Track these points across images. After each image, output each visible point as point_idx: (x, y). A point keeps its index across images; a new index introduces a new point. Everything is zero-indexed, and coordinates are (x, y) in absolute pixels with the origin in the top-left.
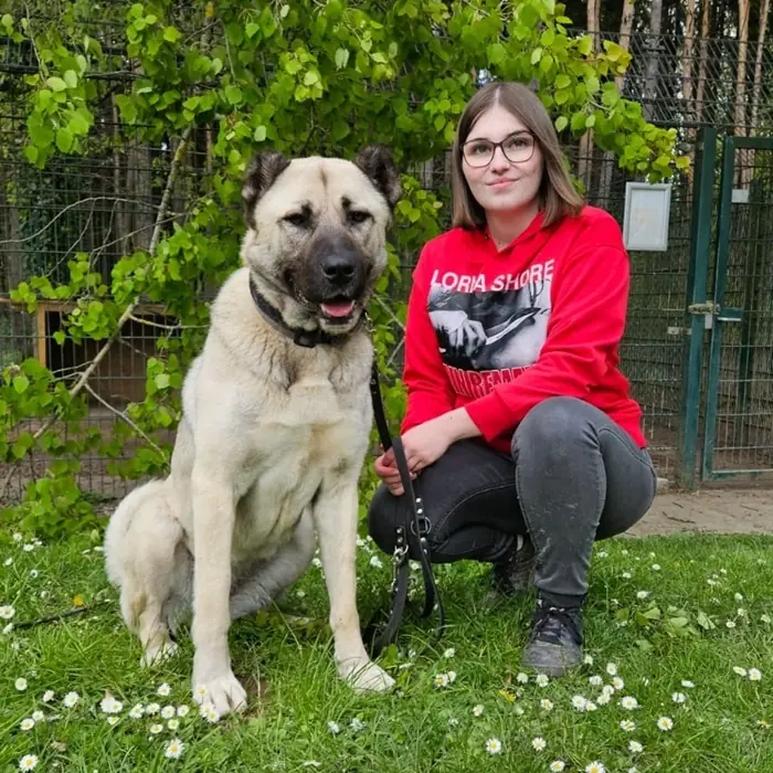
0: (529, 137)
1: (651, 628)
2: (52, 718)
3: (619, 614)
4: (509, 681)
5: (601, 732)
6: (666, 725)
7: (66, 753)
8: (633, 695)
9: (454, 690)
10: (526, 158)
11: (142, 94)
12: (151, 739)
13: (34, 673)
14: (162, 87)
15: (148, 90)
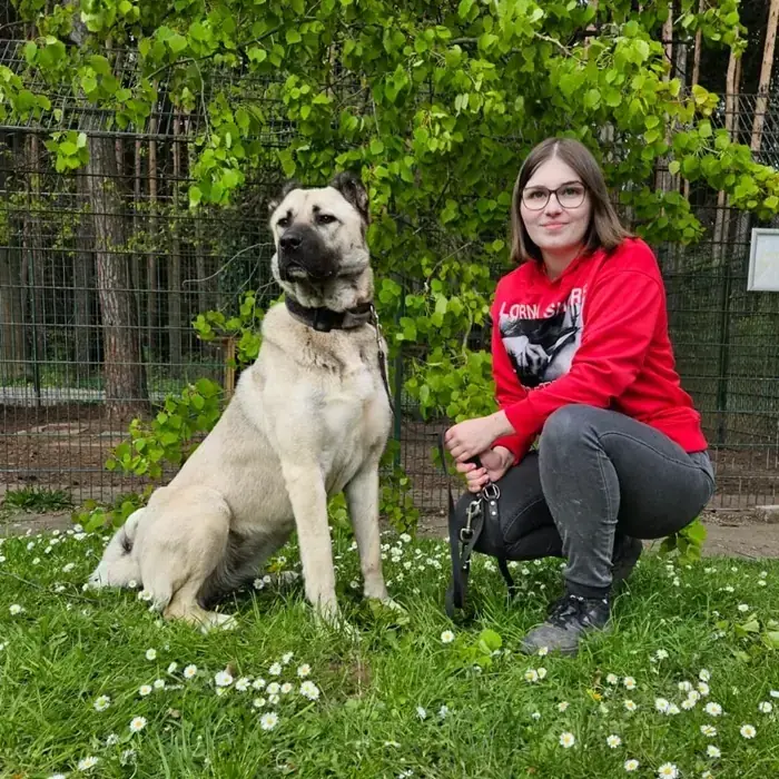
0: (581, 187)
1: (750, 641)
2: (173, 687)
3: (718, 625)
4: (598, 681)
5: (681, 736)
6: (749, 733)
7: (178, 719)
8: (719, 702)
9: (543, 685)
10: (577, 205)
11: (302, 151)
12: (253, 711)
13: (167, 647)
14: (319, 145)
15: (306, 148)
